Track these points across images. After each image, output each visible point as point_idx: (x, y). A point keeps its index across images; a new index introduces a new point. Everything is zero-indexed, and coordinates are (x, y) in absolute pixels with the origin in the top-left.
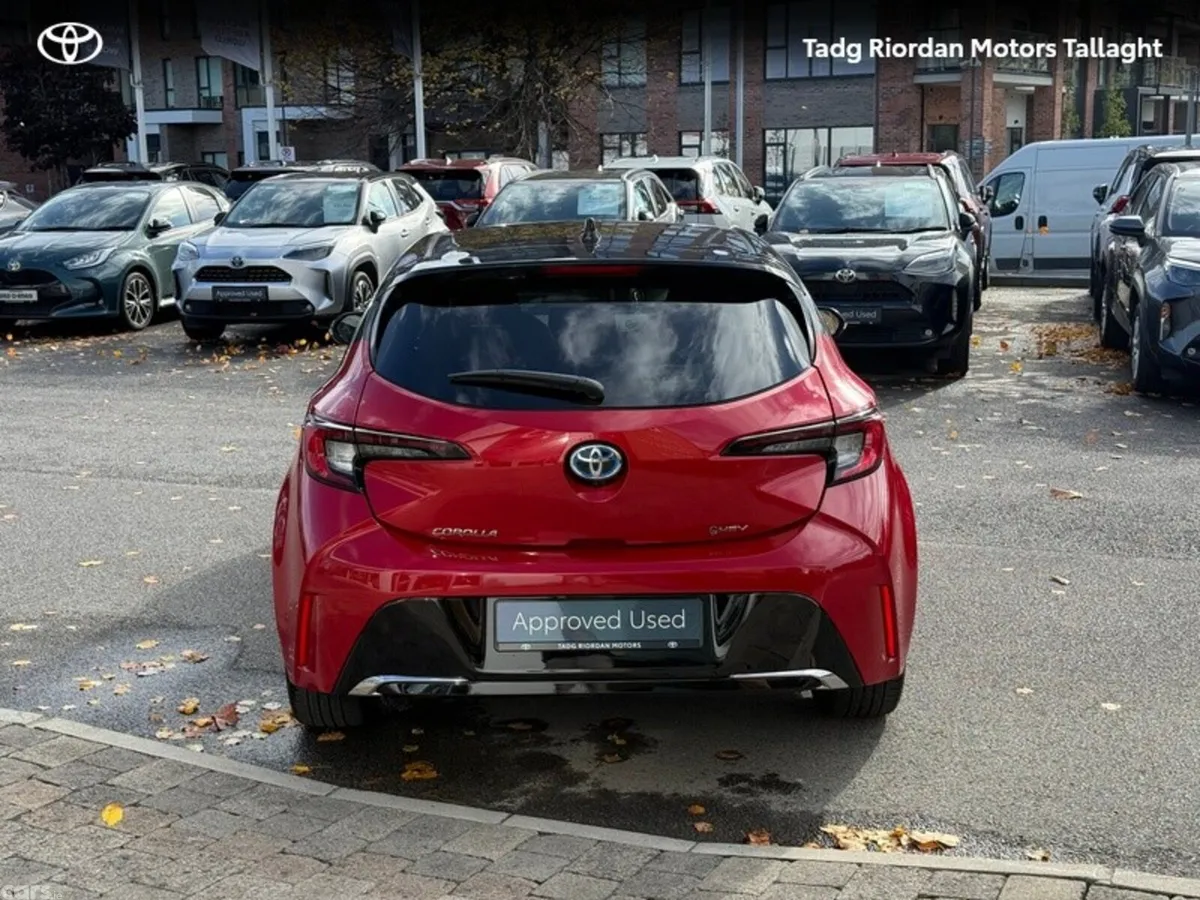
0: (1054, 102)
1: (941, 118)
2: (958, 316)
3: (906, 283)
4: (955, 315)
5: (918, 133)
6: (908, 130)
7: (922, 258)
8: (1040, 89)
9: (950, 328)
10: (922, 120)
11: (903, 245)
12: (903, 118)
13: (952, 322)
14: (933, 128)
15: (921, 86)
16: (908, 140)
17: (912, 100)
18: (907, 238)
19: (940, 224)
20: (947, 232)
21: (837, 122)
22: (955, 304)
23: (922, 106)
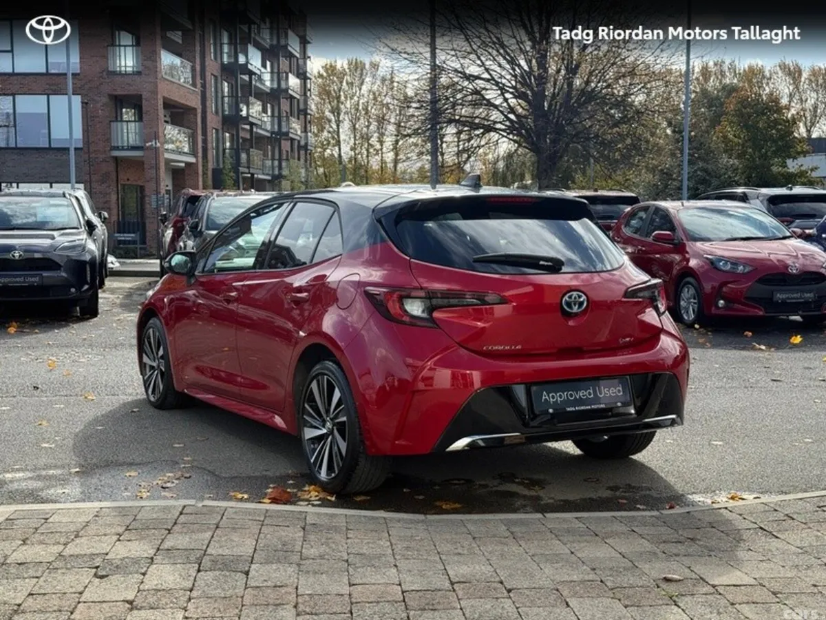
0: (198, 173)
1: (128, 180)
2: (91, 280)
3: (57, 259)
4: (89, 279)
5: (115, 189)
6: (109, 186)
7: (66, 244)
8: (188, 164)
9: (86, 287)
10: (117, 181)
11: (53, 238)
12: (105, 178)
13: (87, 284)
14: (124, 186)
15: (116, 158)
16: (110, 193)
17: (111, 167)
18: (55, 233)
19: (75, 226)
20: (80, 230)
21: (57, 180)
22: (88, 273)
23: (117, 172)
